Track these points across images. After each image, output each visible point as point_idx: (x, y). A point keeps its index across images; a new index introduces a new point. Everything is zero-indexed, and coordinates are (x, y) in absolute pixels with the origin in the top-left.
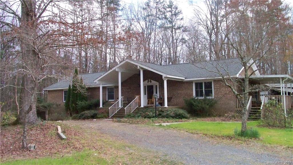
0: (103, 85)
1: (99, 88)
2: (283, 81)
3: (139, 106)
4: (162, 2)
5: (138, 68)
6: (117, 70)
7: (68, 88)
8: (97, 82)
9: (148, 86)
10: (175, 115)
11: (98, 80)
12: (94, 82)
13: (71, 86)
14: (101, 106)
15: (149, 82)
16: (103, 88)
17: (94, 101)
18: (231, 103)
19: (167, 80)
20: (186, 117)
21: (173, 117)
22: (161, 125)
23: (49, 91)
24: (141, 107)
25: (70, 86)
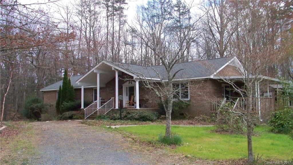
0: (84, 86)
1: (80, 89)
2: (258, 82)
3: (114, 108)
4: (167, 1)
5: (113, 69)
6: (95, 71)
7: (59, 89)
8: (78, 83)
9: (129, 87)
10: (139, 117)
11: (80, 81)
12: (76, 83)
13: (62, 87)
14: (82, 107)
15: (130, 84)
16: (85, 89)
17: (77, 102)
18: (205, 105)
19: (139, 82)
20: (151, 120)
21: (137, 119)
22: (110, 127)
23: (45, 92)
24: (116, 108)
25: (60, 87)
